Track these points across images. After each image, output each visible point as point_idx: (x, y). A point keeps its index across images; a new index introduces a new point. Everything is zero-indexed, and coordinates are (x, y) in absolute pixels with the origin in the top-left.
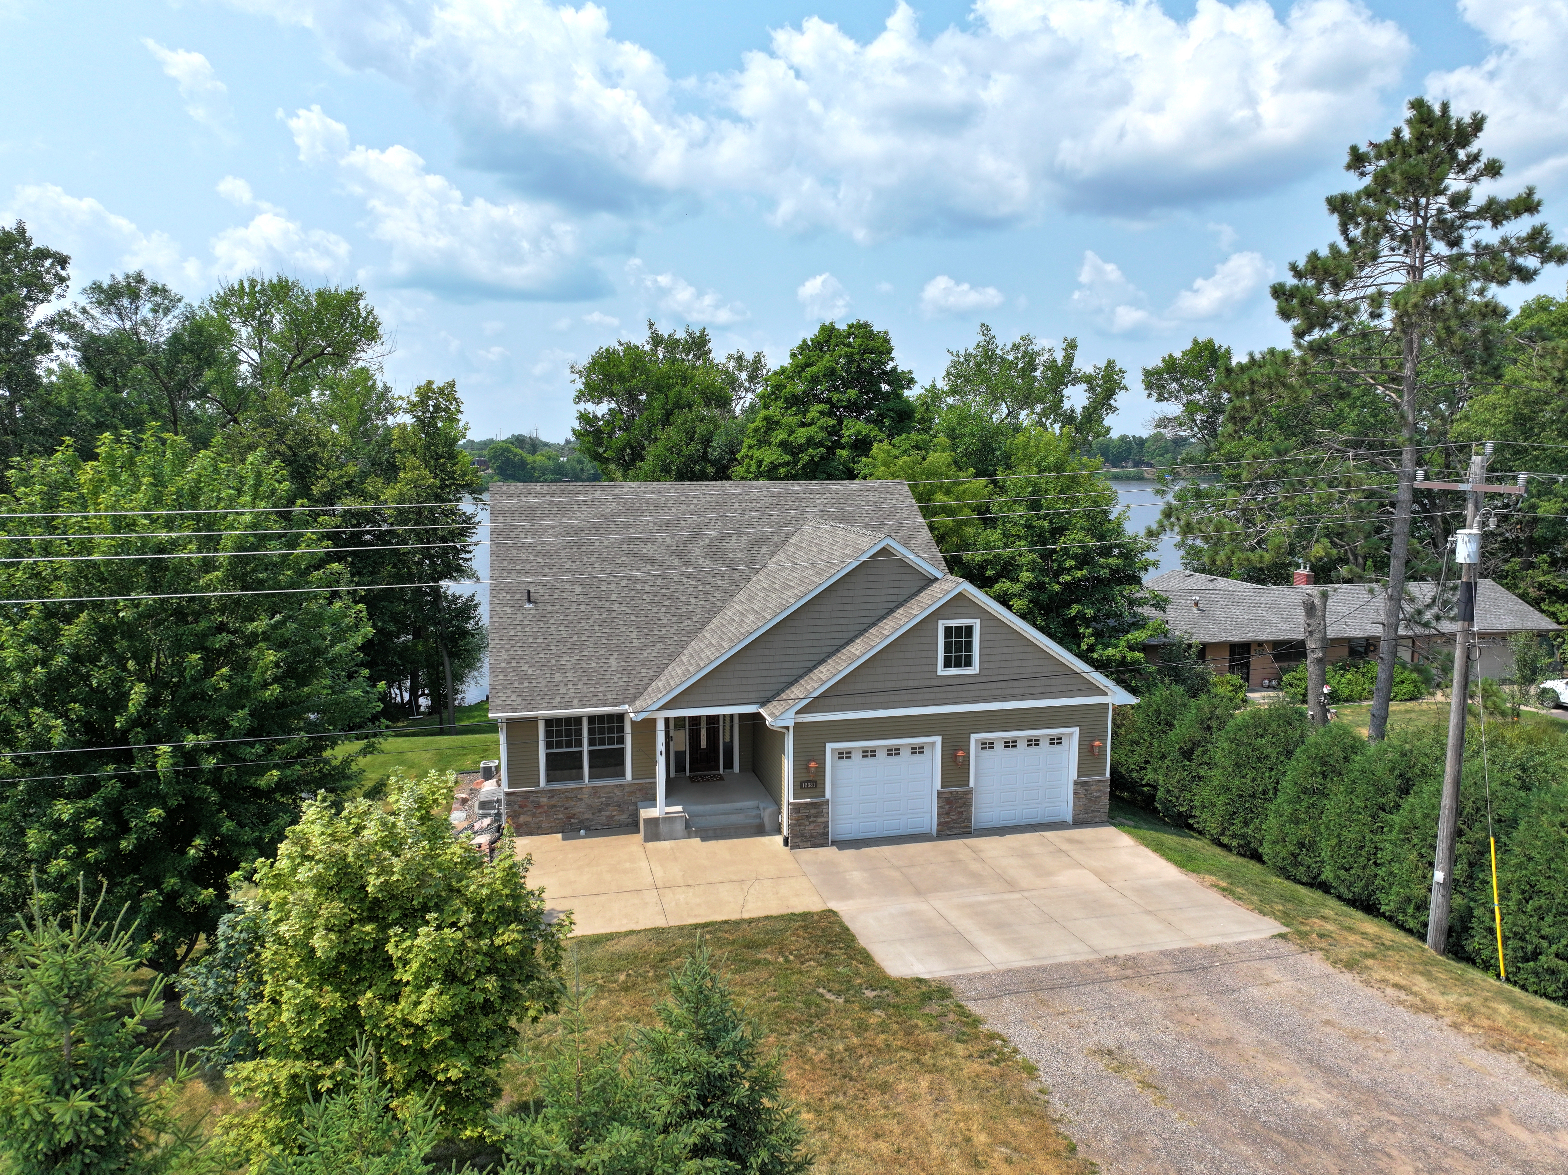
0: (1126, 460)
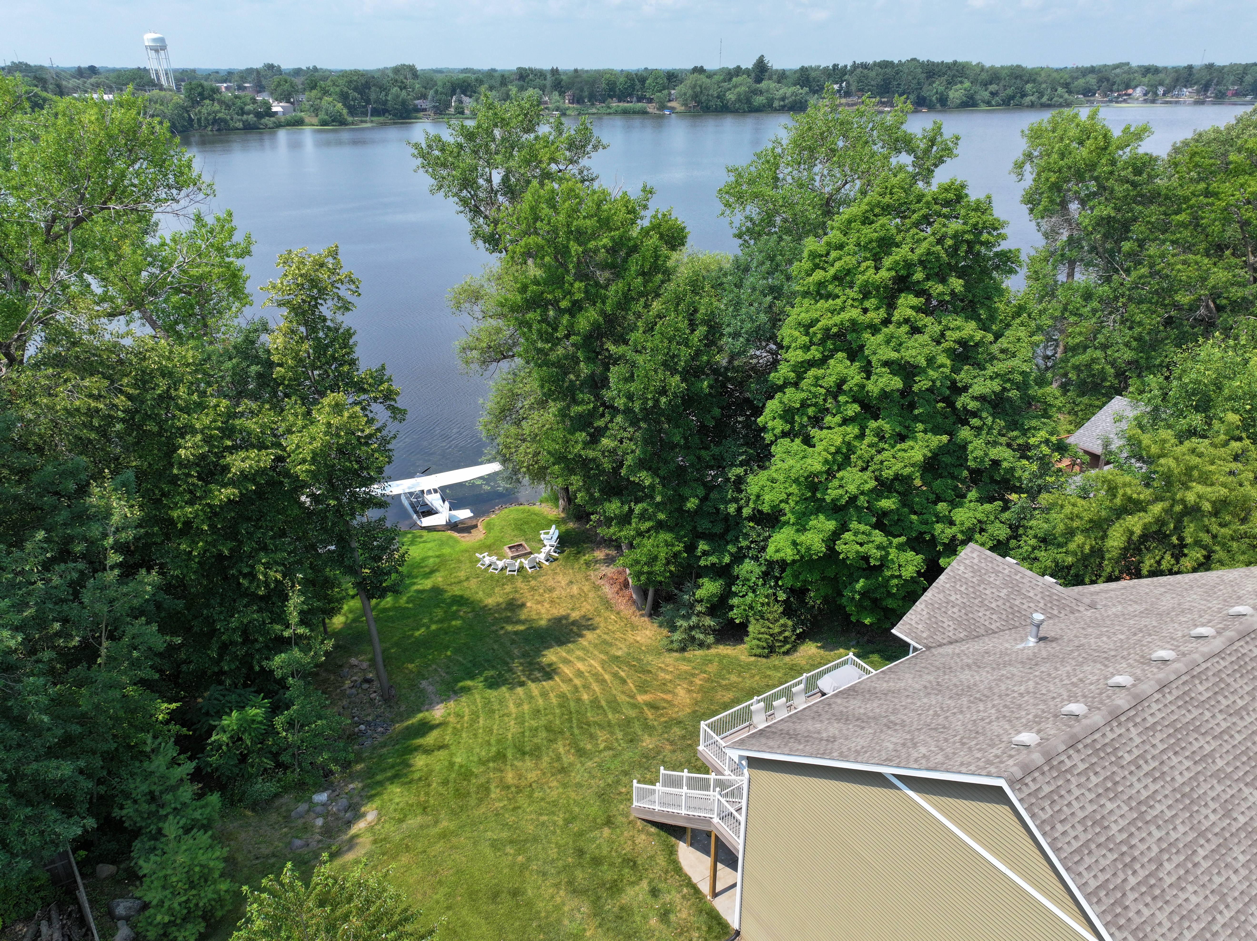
0: (631, 95)
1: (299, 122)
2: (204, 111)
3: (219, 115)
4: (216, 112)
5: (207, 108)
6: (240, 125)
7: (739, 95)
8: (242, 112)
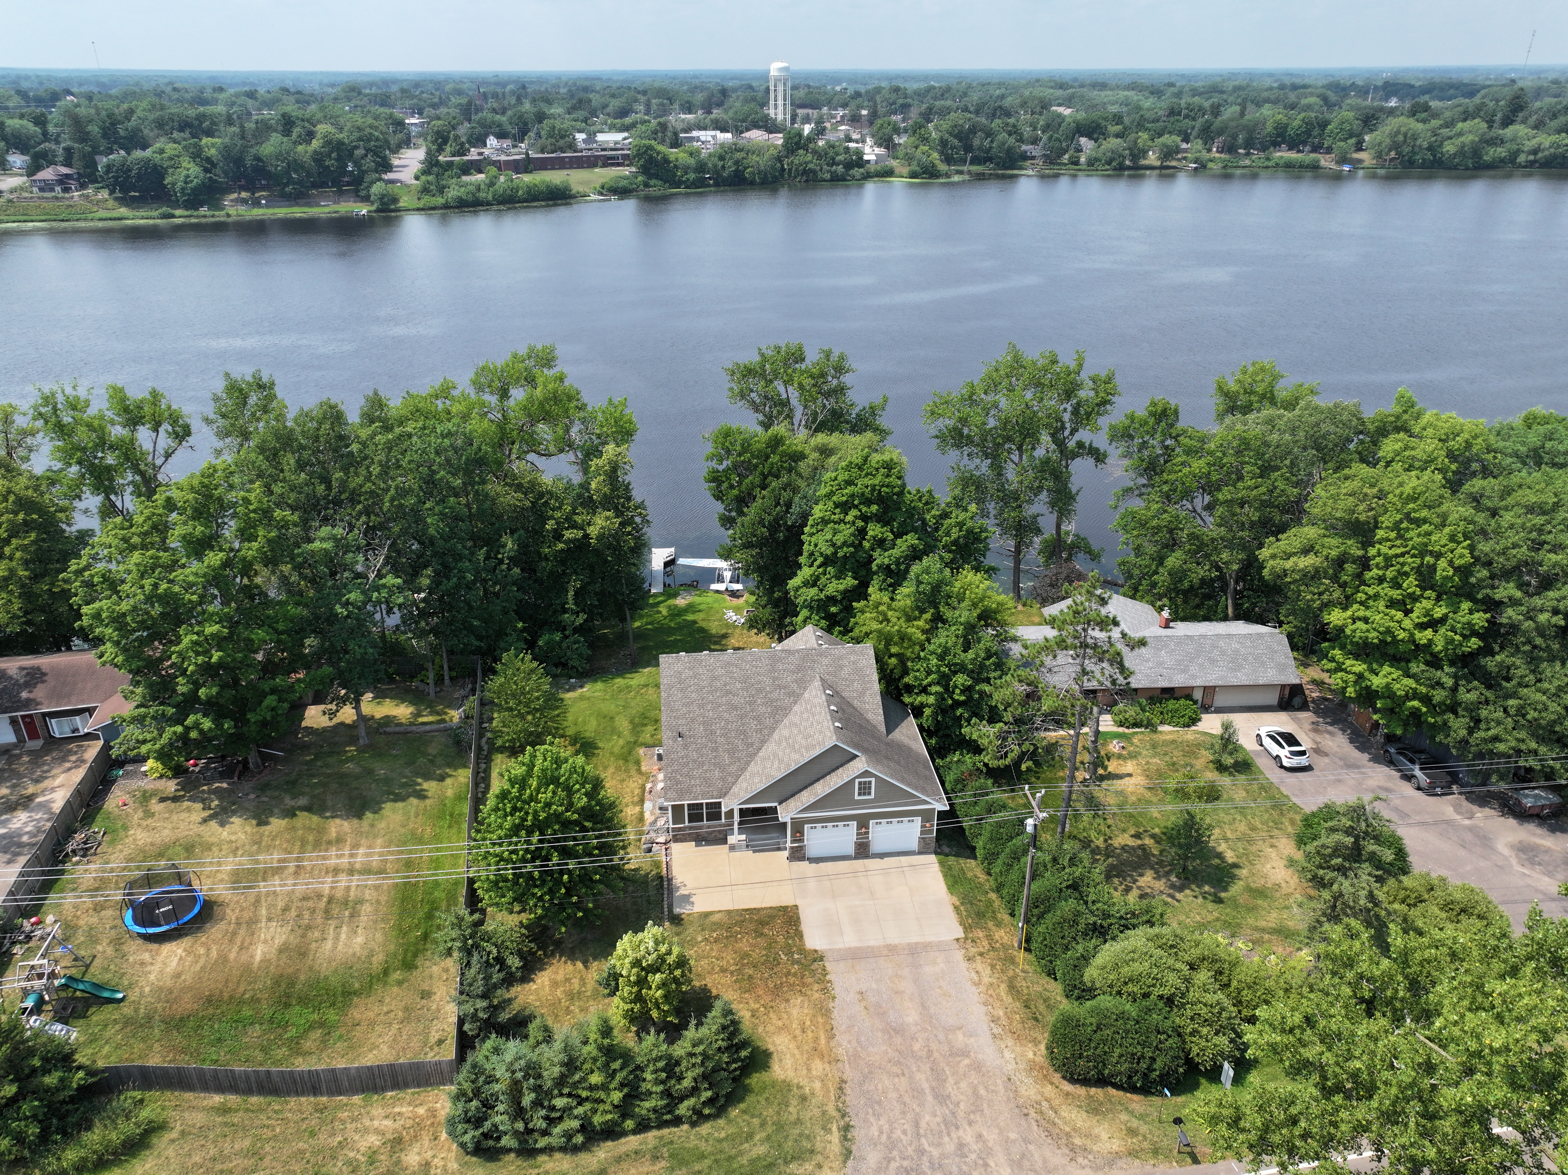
0: (1304, 143)
1: (889, 173)
2: (796, 162)
3: (810, 166)
4: (806, 163)
5: (802, 157)
6: (828, 176)
7: (1463, 145)
8: (834, 163)
